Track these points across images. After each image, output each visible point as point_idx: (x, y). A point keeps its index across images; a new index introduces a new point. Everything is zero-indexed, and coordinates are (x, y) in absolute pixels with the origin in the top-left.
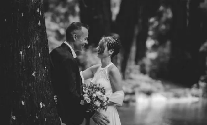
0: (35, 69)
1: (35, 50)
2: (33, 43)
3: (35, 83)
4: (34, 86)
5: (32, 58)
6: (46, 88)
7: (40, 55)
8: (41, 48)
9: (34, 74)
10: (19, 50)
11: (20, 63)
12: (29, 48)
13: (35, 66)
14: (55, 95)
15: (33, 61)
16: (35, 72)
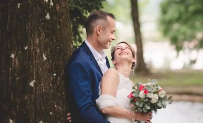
0: (35, 77)
1: (36, 53)
2: (33, 43)
3: (33, 95)
4: (31, 100)
5: (30, 62)
6: (55, 103)
7: (45, 58)
8: (49, 49)
9: (32, 84)
10: (10, 52)
11: (10, 69)
12: (27, 50)
13: (35, 73)
14: (69, 113)
15: (31, 67)
16: (34, 81)
